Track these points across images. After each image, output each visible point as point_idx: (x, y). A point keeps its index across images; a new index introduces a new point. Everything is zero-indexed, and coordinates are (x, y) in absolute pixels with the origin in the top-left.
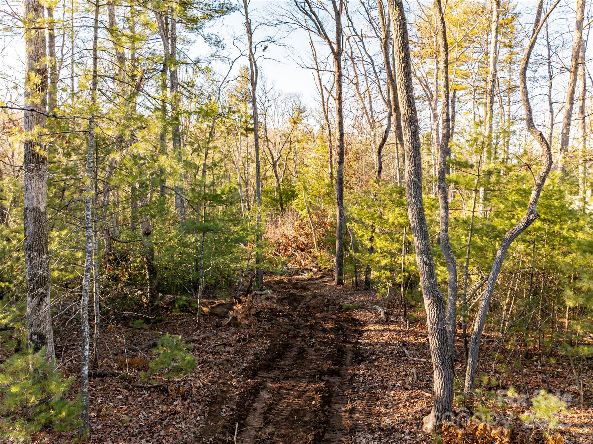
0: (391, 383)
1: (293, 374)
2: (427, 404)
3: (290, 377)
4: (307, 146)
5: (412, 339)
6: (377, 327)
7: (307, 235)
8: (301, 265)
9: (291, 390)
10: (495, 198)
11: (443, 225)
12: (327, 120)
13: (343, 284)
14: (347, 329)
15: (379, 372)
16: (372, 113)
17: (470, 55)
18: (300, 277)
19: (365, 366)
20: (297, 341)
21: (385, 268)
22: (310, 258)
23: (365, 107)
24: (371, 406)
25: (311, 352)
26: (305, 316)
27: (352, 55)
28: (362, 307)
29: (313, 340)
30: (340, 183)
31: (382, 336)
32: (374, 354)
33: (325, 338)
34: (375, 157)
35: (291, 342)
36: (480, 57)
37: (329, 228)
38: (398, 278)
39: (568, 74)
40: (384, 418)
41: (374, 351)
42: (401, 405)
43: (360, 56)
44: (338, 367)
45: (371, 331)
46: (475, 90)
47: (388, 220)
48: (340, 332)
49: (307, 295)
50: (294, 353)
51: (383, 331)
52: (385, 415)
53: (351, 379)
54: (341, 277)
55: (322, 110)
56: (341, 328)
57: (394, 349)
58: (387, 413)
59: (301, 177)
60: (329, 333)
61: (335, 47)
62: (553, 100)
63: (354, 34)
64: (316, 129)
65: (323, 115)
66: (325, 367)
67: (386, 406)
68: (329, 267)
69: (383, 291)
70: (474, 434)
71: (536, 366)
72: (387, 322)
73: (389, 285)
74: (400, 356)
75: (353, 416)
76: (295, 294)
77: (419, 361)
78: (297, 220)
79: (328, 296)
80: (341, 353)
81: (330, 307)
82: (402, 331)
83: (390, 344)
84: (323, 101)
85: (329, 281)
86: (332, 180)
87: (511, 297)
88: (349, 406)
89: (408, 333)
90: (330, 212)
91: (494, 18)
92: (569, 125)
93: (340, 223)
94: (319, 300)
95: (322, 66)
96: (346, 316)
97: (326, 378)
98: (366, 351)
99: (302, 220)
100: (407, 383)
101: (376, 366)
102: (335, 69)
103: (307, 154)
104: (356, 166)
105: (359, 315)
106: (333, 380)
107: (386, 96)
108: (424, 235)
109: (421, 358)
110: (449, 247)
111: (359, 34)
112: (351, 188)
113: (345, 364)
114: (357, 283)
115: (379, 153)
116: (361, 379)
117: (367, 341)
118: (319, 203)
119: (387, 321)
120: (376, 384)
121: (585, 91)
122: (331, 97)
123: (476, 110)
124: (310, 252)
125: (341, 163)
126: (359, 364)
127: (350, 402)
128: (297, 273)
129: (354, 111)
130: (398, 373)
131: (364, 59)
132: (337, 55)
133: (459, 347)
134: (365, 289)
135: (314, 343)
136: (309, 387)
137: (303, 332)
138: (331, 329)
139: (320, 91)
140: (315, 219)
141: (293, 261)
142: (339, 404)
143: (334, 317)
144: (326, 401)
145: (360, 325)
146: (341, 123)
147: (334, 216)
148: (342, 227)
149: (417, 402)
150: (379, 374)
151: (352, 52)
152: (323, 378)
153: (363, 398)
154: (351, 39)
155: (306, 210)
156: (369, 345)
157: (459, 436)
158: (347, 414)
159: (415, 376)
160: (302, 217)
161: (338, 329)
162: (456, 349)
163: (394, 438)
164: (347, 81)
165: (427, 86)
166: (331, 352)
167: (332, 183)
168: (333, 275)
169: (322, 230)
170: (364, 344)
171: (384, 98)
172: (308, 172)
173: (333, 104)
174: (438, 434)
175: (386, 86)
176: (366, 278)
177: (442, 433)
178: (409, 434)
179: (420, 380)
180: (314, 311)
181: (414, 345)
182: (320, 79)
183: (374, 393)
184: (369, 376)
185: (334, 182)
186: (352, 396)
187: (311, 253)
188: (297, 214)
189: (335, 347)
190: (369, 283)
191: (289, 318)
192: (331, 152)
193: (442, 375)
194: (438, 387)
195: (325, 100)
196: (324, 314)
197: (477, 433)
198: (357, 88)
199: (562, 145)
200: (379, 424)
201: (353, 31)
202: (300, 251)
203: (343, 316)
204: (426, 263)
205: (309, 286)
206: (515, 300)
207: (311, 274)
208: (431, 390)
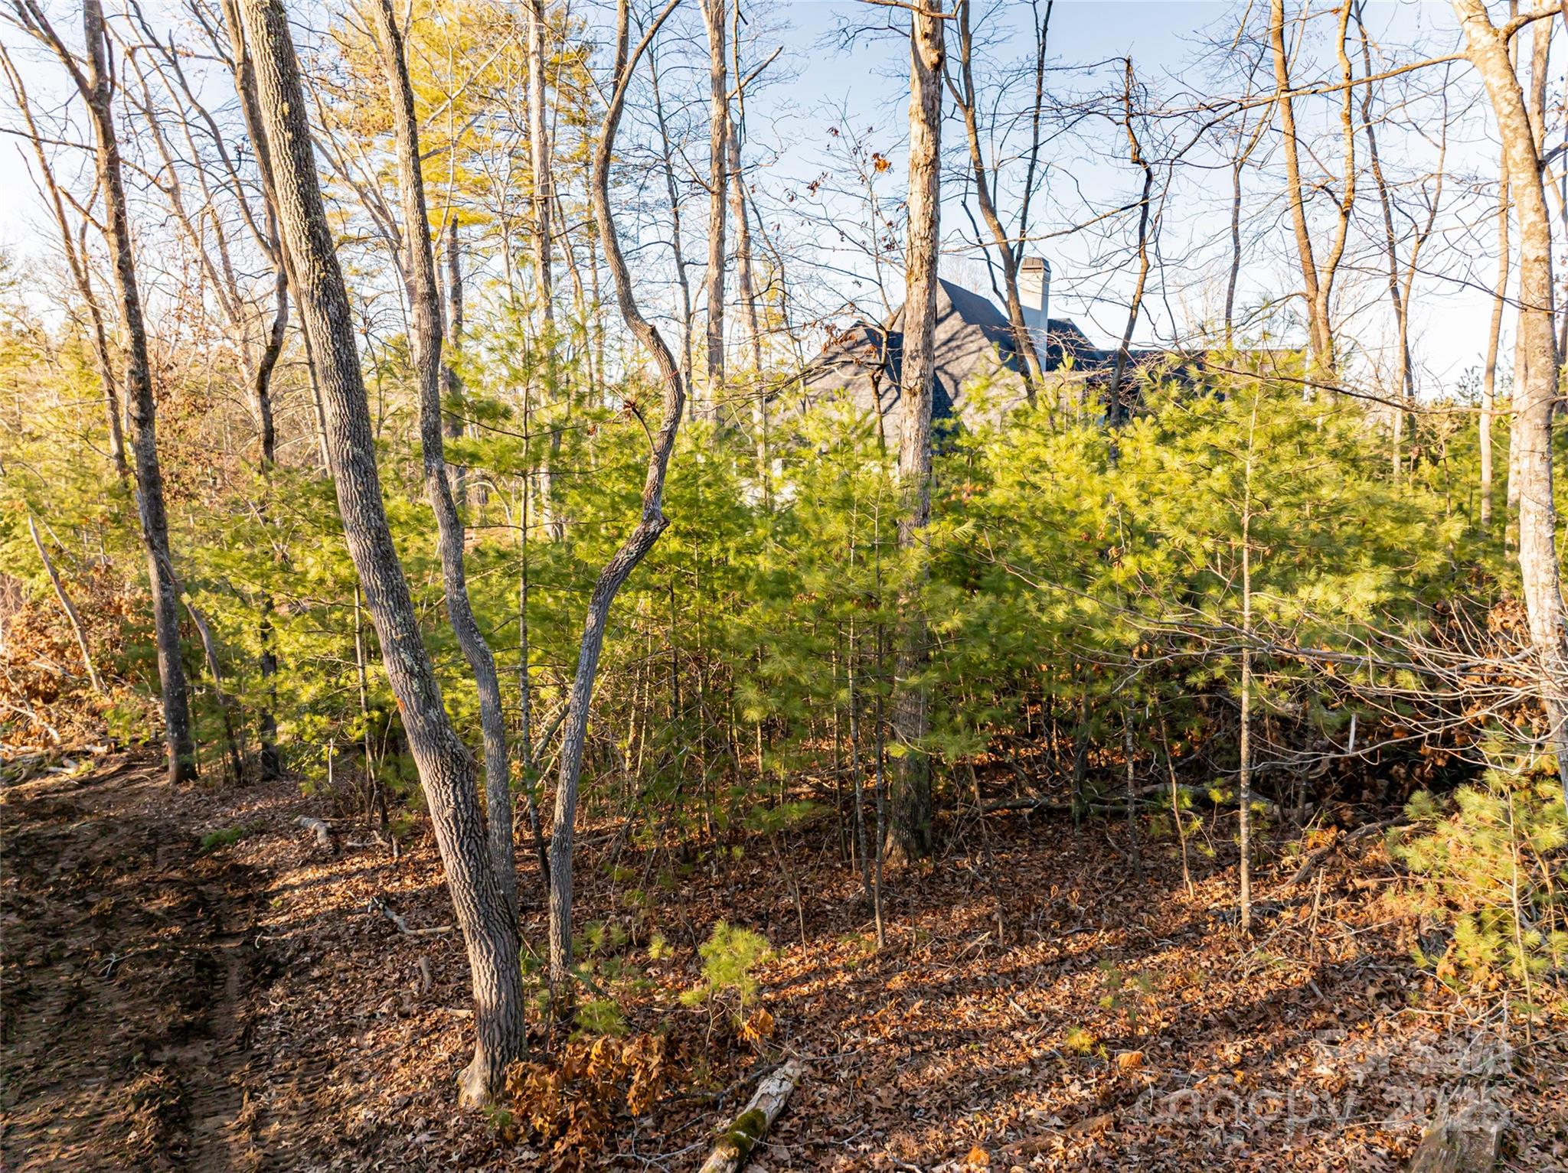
0: (362, 1012)
1: (51, 1074)
2: (464, 1037)
3: (43, 1087)
4: (28, 377)
5: (408, 882)
6: (310, 874)
7: (59, 651)
8: (48, 743)
9: (47, 1124)
10: (574, 493)
11: (451, 568)
12: (88, 294)
13: (195, 777)
14: (219, 901)
15: (327, 993)
16: (230, 278)
17: (487, 133)
18: (50, 781)
19: (284, 986)
20: (59, 973)
21: (314, 708)
22: (77, 717)
23: (206, 259)
24: (313, 1089)
25: (111, 991)
26: (79, 894)
27: (148, 102)
28: (260, 830)
29: (113, 957)
30: (152, 480)
31: (326, 894)
32: (306, 949)
33: (153, 942)
34: (253, 402)
35: (34, 981)
36: (513, 141)
37: (131, 618)
38: (351, 730)
39: (709, 197)
40: (354, 1110)
41: (306, 940)
42: (395, 1062)
43: (175, 107)
44: (200, 1014)
45: (293, 887)
46: (507, 225)
47: (305, 573)
48: (200, 914)
49: (78, 830)
50: (48, 1012)
51: (328, 880)
52: (355, 1101)
53: (247, 1035)
54: (186, 758)
55: (66, 264)
56: (202, 901)
57: (363, 921)
58: (360, 1094)
59: (18, 472)
60: (163, 923)
61: (88, 72)
62: (685, 258)
63: (148, 41)
64: (54, 323)
65: (72, 280)
66: (162, 1022)
67: (356, 1077)
68: (146, 735)
69: (317, 771)
70: (584, 1072)
71: (708, 875)
72: (338, 853)
73: (330, 751)
74: (382, 936)
75: (262, 1133)
76: (37, 836)
77: (433, 935)
78: (18, 607)
79: (151, 819)
80: (206, 971)
81: (160, 850)
82: (382, 868)
83: (350, 911)
84: (67, 237)
85: (151, 775)
86: (124, 474)
87: (638, 727)
88: (249, 1109)
89: (397, 870)
90: (129, 571)
91: (533, 44)
92: (721, 314)
93: (164, 600)
94: (122, 837)
95: (48, 129)
96: (215, 865)
97: (167, 1053)
98: (283, 946)
99: (35, 605)
100: (408, 999)
101: (315, 980)
102: (97, 142)
103: (29, 402)
104: (197, 429)
105: (253, 855)
106: (190, 1055)
107: (265, 230)
108: (399, 598)
109: (437, 925)
110: (472, 625)
111: (165, 43)
112: (191, 497)
113: (224, 999)
114: (238, 768)
115: (262, 389)
116: (277, 1026)
117: (283, 919)
118: (92, 549)
119: (336, 852)
120: (321, 1028)
121: (747, 239)
122: (91, 226)
123: (514, 276)
124: (77, 701)
125: (145, 421)
126: (267, 986)
127: (251, 1097)
128: (39, 769)
129: (178, 273)
130: (380, 981)
131: (189, 119)
132: (98, 98)
133: (530, 875)
134: (264, 779)
135: (116, 965)
136: (114, 1095)
137: (73, 943)
138: (169, 911)
139: (54, 206)
140: (81, 597)
141: (20, 735)
142: (216, 1114)
143: (176, 874)
144: (173, 1121)
145: (261, 879)
146: (131, 302)
147: (144, 581)
148: (170, 609)
149: (437, 1040)
150: (325, 1001)
151: (147, 95)
152: (157, 1056)
153: (286, 1076)
154: (141, 55)
155: (46, 574)
156: (291, 927)
157: (550, 1089)
158: (245, 1135)
159: (427, 976)
160: (35, 596)
161: (192, 908)
162: (525, 881)
163: (386, 1152)
164: (142, 181)
165: (381, 209)
166: (176, 975)
167: (126, 485)
168: (162, 756)
169: (109, 629)
170: (276, 930)
171: (259, 235)
172: (40, 457)
173: (101, 247)
174: (499, 1102)
175: (262, 200)
176: (265, 746)
177: (509, 1096)
178: (426, 1128)
179: (442, 983)
180: (110, 872)
181: (416, 896)
182: (46, 168)
183: (319, 1053)
184: (298, 1011)
185: (133, 482)
186: (255, 1082)
187: (81, 703)
188: (17, 591)
189: (186, 959)
190: (273, 762)
191: (20, 913)
192: (112, 393)
193: (489, 952)
194: (483, 986)
195: (75, 235)
196: (144, 874)
197: (591, 1069)
198: (176, 202)
199: (710, 361)
200: (342, 1127)
201: (142, 32)
202: (39, 703)
203: (204, 866)
204: (410, 673)
205: (87, 804)
206: (648, 733)
207: (86, 766)
208: (471, 1000)
